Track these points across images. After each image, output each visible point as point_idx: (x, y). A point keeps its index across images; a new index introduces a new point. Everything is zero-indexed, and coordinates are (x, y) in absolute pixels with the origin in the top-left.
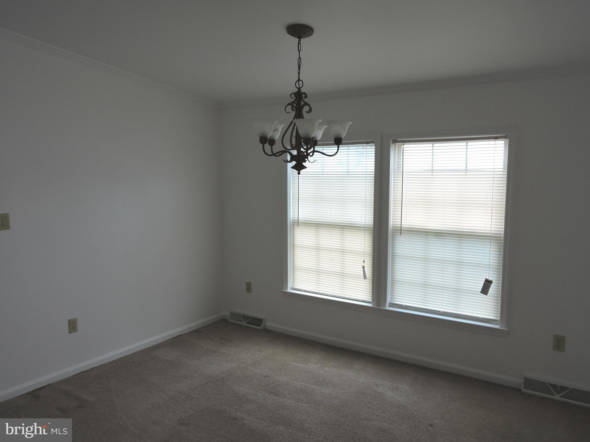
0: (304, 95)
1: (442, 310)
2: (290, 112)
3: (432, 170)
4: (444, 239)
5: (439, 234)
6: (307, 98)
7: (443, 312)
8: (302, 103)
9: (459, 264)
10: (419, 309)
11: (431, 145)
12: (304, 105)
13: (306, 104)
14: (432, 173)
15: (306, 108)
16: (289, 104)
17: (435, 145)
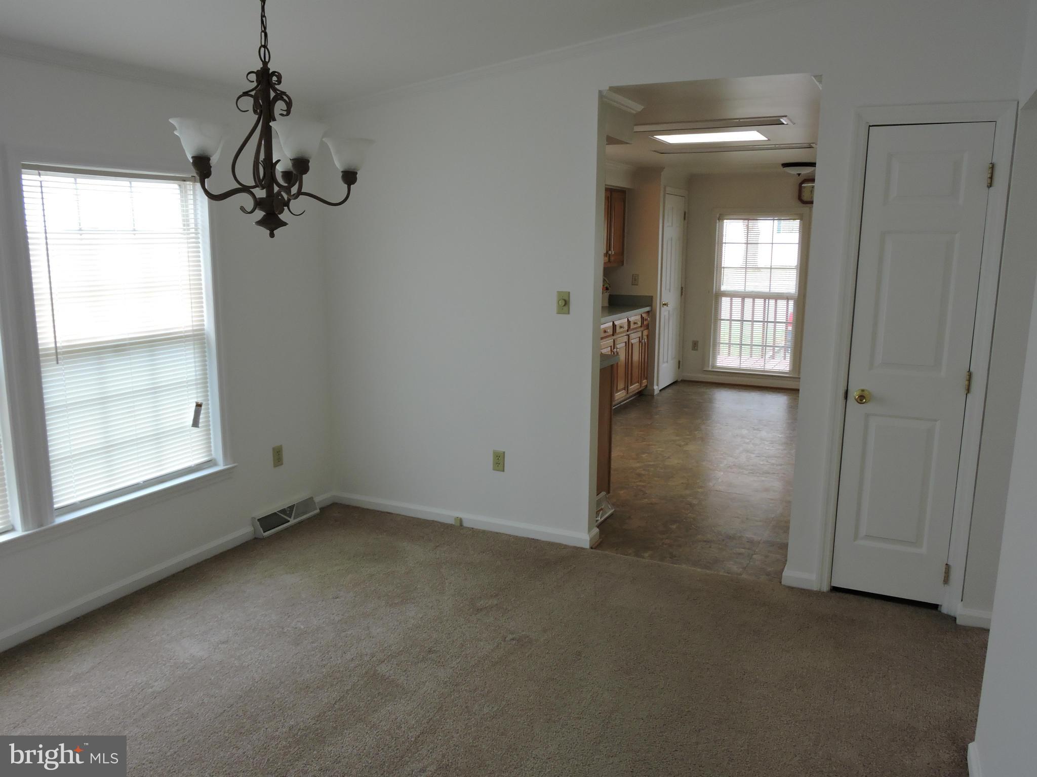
0: (275, 78)
1: (140, 480)
2: (248, 111)
3: (80, 230)
4: (129, 354)
5: (119, 348)
6: (282, 83)
7: (144, 482)
8: (272, 94)
9: (155, 391)
10: (103, 497)
11: (72, 180)
12: (276, 99)
13: (280, 95)
14: (81, 234)
15: (280, 106)
16: (246, 94)
17: (79, 180)
